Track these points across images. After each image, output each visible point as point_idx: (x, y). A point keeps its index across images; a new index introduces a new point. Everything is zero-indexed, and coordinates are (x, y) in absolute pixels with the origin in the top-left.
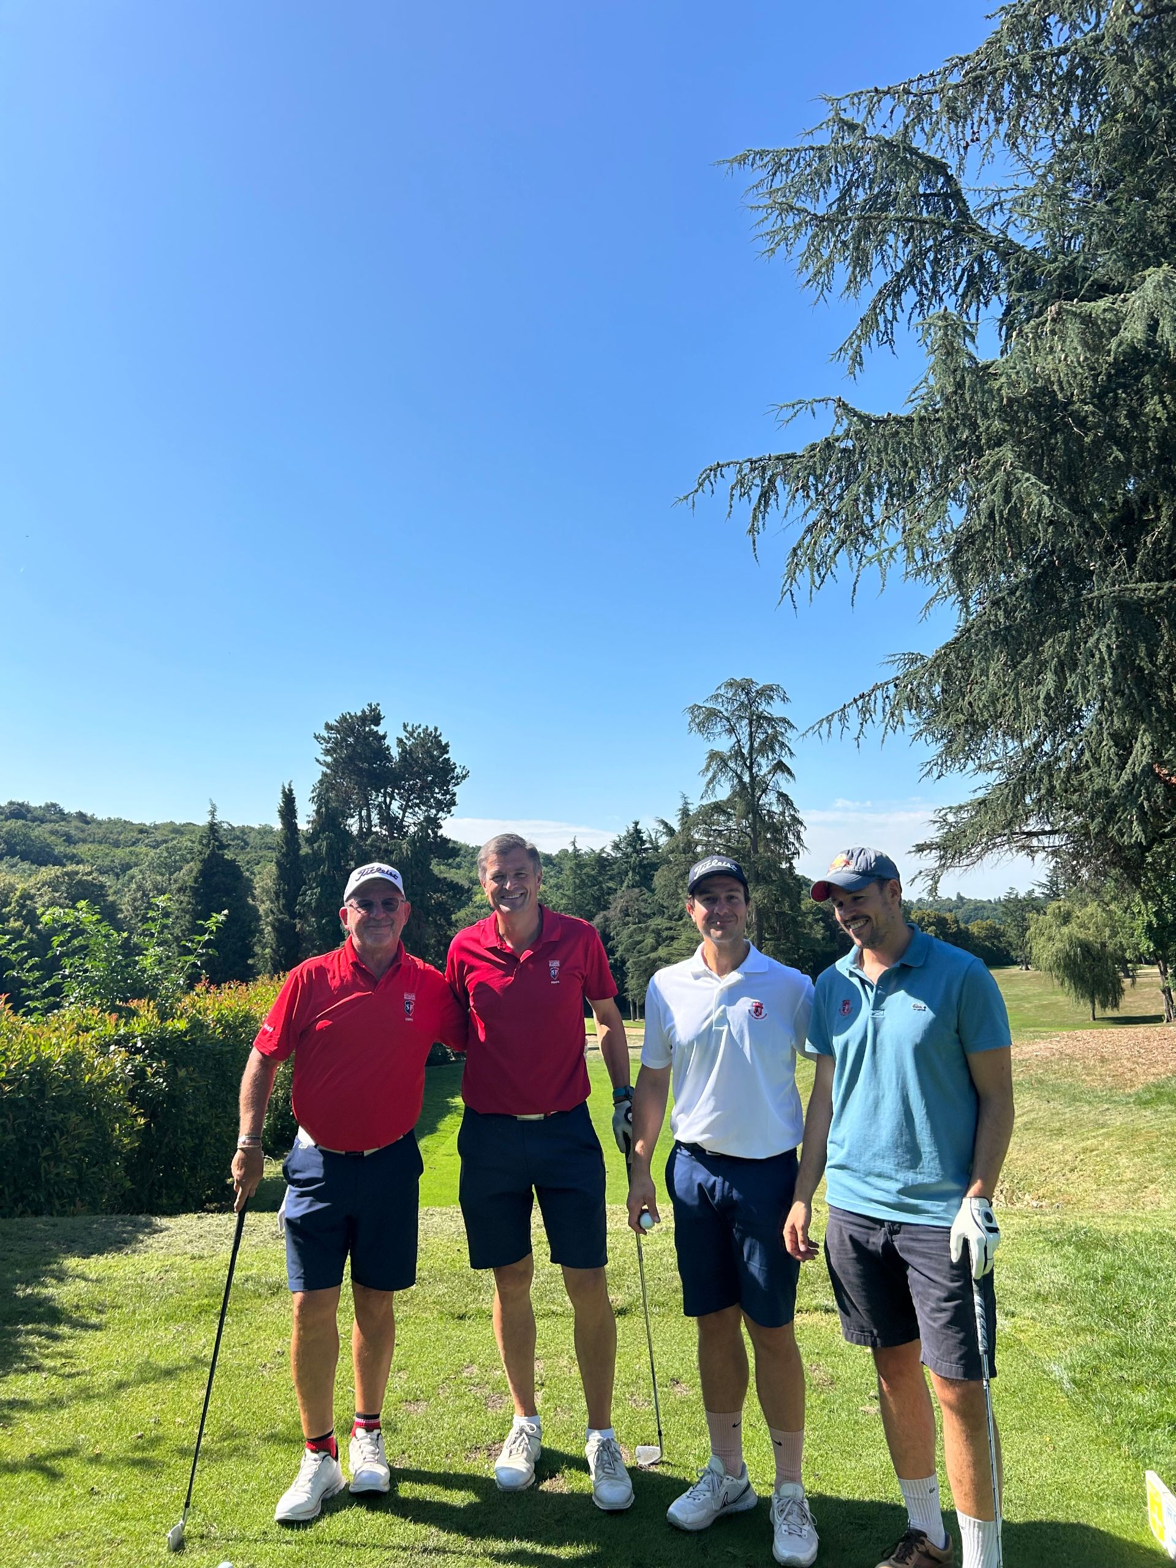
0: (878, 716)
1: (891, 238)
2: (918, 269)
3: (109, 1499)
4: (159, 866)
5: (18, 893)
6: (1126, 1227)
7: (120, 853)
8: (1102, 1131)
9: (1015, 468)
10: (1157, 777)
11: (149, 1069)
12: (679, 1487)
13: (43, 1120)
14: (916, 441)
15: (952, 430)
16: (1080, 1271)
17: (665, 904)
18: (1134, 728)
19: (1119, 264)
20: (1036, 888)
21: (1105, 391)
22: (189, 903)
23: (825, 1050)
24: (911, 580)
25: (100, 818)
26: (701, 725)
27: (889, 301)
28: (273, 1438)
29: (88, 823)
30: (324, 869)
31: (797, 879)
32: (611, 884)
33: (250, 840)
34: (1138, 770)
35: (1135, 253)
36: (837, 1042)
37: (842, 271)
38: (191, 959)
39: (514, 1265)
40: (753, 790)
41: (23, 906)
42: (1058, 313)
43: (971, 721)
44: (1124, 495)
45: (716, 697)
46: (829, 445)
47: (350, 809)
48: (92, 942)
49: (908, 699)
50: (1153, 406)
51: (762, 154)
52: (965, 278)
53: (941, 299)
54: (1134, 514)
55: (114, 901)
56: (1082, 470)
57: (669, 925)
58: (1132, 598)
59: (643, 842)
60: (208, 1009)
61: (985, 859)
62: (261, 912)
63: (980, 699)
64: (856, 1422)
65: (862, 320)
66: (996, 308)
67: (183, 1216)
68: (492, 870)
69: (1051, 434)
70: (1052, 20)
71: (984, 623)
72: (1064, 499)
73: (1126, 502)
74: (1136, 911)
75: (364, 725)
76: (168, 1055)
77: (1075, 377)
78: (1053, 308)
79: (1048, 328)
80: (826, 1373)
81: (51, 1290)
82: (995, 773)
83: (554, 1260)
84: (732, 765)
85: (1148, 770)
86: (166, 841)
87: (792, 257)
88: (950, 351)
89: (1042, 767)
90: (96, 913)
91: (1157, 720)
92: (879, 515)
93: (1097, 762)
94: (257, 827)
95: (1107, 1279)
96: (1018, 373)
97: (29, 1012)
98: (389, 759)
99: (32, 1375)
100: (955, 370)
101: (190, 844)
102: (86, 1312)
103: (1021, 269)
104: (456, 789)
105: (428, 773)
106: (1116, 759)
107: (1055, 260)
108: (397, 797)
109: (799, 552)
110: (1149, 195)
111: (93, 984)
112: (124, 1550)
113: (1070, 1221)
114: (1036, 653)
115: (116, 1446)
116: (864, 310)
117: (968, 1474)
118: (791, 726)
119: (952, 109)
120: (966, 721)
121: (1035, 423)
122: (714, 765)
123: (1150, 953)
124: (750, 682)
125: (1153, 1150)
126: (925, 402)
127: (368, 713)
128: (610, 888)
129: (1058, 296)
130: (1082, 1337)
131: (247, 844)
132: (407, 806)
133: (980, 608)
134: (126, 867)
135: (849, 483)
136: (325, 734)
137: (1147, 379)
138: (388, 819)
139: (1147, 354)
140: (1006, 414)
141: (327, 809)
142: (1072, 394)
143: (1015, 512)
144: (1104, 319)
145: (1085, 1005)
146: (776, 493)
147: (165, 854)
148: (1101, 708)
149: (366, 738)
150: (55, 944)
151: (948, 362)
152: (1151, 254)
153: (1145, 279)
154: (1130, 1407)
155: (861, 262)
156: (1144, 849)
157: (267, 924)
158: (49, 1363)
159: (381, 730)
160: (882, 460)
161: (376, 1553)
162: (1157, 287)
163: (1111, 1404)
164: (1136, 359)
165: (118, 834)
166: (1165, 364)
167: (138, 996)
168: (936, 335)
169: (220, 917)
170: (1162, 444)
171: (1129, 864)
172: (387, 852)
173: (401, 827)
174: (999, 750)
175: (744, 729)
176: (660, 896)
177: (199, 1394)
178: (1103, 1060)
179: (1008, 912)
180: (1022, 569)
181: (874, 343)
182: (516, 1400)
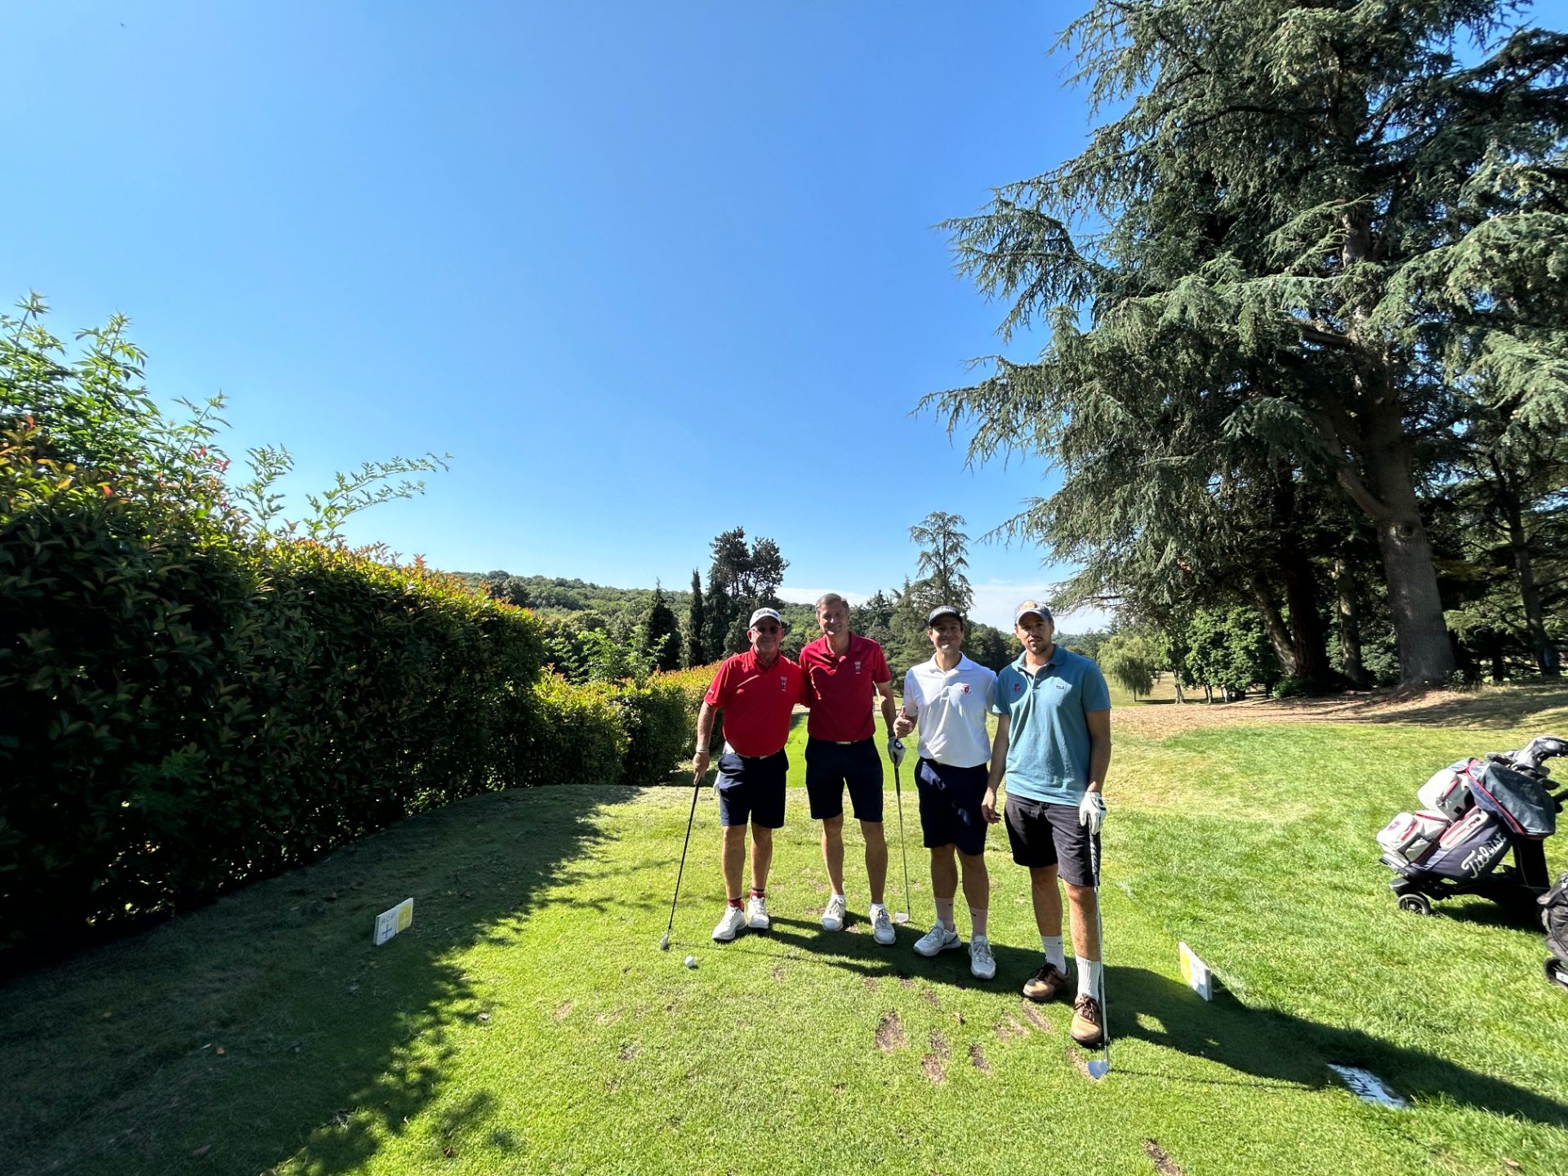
0: (1018, 533)
1: (1028, 265)
2: (1044, 282)
3: (630, 923)
4: (631, 611)
5: (562, 624)
6: (1159, 812)
7: (612, 604)
8: (1143, 761)
9: (1101, 393)
10: (1179, 566)
11: (632, 713)
12: (920, 935)
13: (583, 737)
14: (1043, 379)
15: (1064, 372)
16: (1135, 834)
17: (896, 635)
18: (1166, 539)
19: (1163, 275)
20: (1104, 628)
21: (1154, 348)
22: (648, 630)
23: (1005, 712)
24: (1038, 456)
25: (601, 587)
26: (917, 538)
27: (1027, 301)
28: (708, 898)
29: (596, 589)
30: (715, 614)
32: (866, 624)
33: (677, 599)
34: (1168, 562)
35: (1173, 269)
36: (1013, 706)
37: (1001, 283)
38: (652, 658)
39: (834, 818)
40: (945, 573)
41: (565, 631)
42: (1127, 305)
43: (1071, 535)
44: (1163, 407)
45: (926, 522)
46: (993, 382)
47: (728, 582)
48: (603, 649)
49: (1036, 524)
50: (1182, 356)
51: (955, 221)
52: (1071, 286)
53: (1057, 298)
54: (1169, 418)
55: (610, 629)
56: (1140, 393)
58: (1167, 465)
59: (884, 602)
60: (660, 684)
61: (1076, 612)
62: (683, 636)
63: (1077, 523)
65: (1011, 312)
66: (1089, 303)
68: (824, 612)
69: (1122, 373)
70: (1125, 135)
71: (1080, 480)
72: (1129, 410)
73: (1164, 411)
74: (1162, 641)
75: (735, 538)
76: (641, 707)
77: (1137, 340)
78: (1125, 302)
79: (1121, 313)
81: (593, 820)
82: (1084, 564)
83: (856, 816)
84: (933, 559)
85: (1174, 563)
86: (634, 599)
87: (972, 277)
88: (1064, 328)
89: (1111, 561)
90: (604, 634)
91: (1181, 534)
92: (1021, 422)
93: (1144, 558)
94: (680, 592)
95: (1151, 840)
96: (1103, 339)
97: (573, 683)
98: (748, 555)
99: (588, 861)
100: (1067, 338)
101: (646, 600)
102: (611, 832)
103: (1105, 280)
104: (783, 572)
105: (768, 563)
106: (1155, 556)
107: (1125, 274)
108: (752, 576)
109: (976, 442)
110: (1181, 234)
111: (604, 670)
112: (639, 948)
113: (1128, 808)
114: (1111, 497)
115: (632, 898)
116: (1013, 306)
117: (1083, 936)
118: (967, 538)
119: (1065, 191)
120: (1068, 535)
121: (1113, 367)
122: (924, 560)
123: (1169, 665)
124: (944, 514)
125: (1173, 772)
126: (1049, 357)
127: (737, 532)
128: (866, 626)
129: (1127, 295)
130: (1137, 869)
131: (675, 600)
132: (757, 581)
133: (1077, 472)
134: (615, 612)
135: (1004, 403)
136: (715, 543)
137: (1179, 340)
138: (747, 588)
139: (1180, 326)
140: (1096, 362)
141: (716, 582)
142: (1134, 350)
143: (1100, 417)
144: (1154, 307)
145: (1130, 693)
146: (963, 409)
147: (634, 605)
148: (1147, 528)
149: (736, 545)
150: (585, 649)
151: (1063, 333)
152: (1182, 268)
153: (1179, 283)
154: (1167, 908)
155: (1011, 279)
156: (1169, 606)
157: (686, 642)
158: (595, 855)
159: (743, 540)
160: (1023, 390)
161: (764, 957)
162: (1188, 287)
163: (1155, 905)
164: (1173, 329)
165: (609, 595)
166: (1190, 332)
167: (626, 677)
168: (1056, 319)
169: (667, 637)
170: (1187, 378)
171: (1160, 615)
172: (748, 605)
173: (754, 592)
174: (1086, 551)
175: (940, 540)
176: (893, 631)
177: (670, 875)
178: (1143, 723)
179: (1087, 642)
180: (1102, 450)
181: (1018, 324)
182: (832, 886)
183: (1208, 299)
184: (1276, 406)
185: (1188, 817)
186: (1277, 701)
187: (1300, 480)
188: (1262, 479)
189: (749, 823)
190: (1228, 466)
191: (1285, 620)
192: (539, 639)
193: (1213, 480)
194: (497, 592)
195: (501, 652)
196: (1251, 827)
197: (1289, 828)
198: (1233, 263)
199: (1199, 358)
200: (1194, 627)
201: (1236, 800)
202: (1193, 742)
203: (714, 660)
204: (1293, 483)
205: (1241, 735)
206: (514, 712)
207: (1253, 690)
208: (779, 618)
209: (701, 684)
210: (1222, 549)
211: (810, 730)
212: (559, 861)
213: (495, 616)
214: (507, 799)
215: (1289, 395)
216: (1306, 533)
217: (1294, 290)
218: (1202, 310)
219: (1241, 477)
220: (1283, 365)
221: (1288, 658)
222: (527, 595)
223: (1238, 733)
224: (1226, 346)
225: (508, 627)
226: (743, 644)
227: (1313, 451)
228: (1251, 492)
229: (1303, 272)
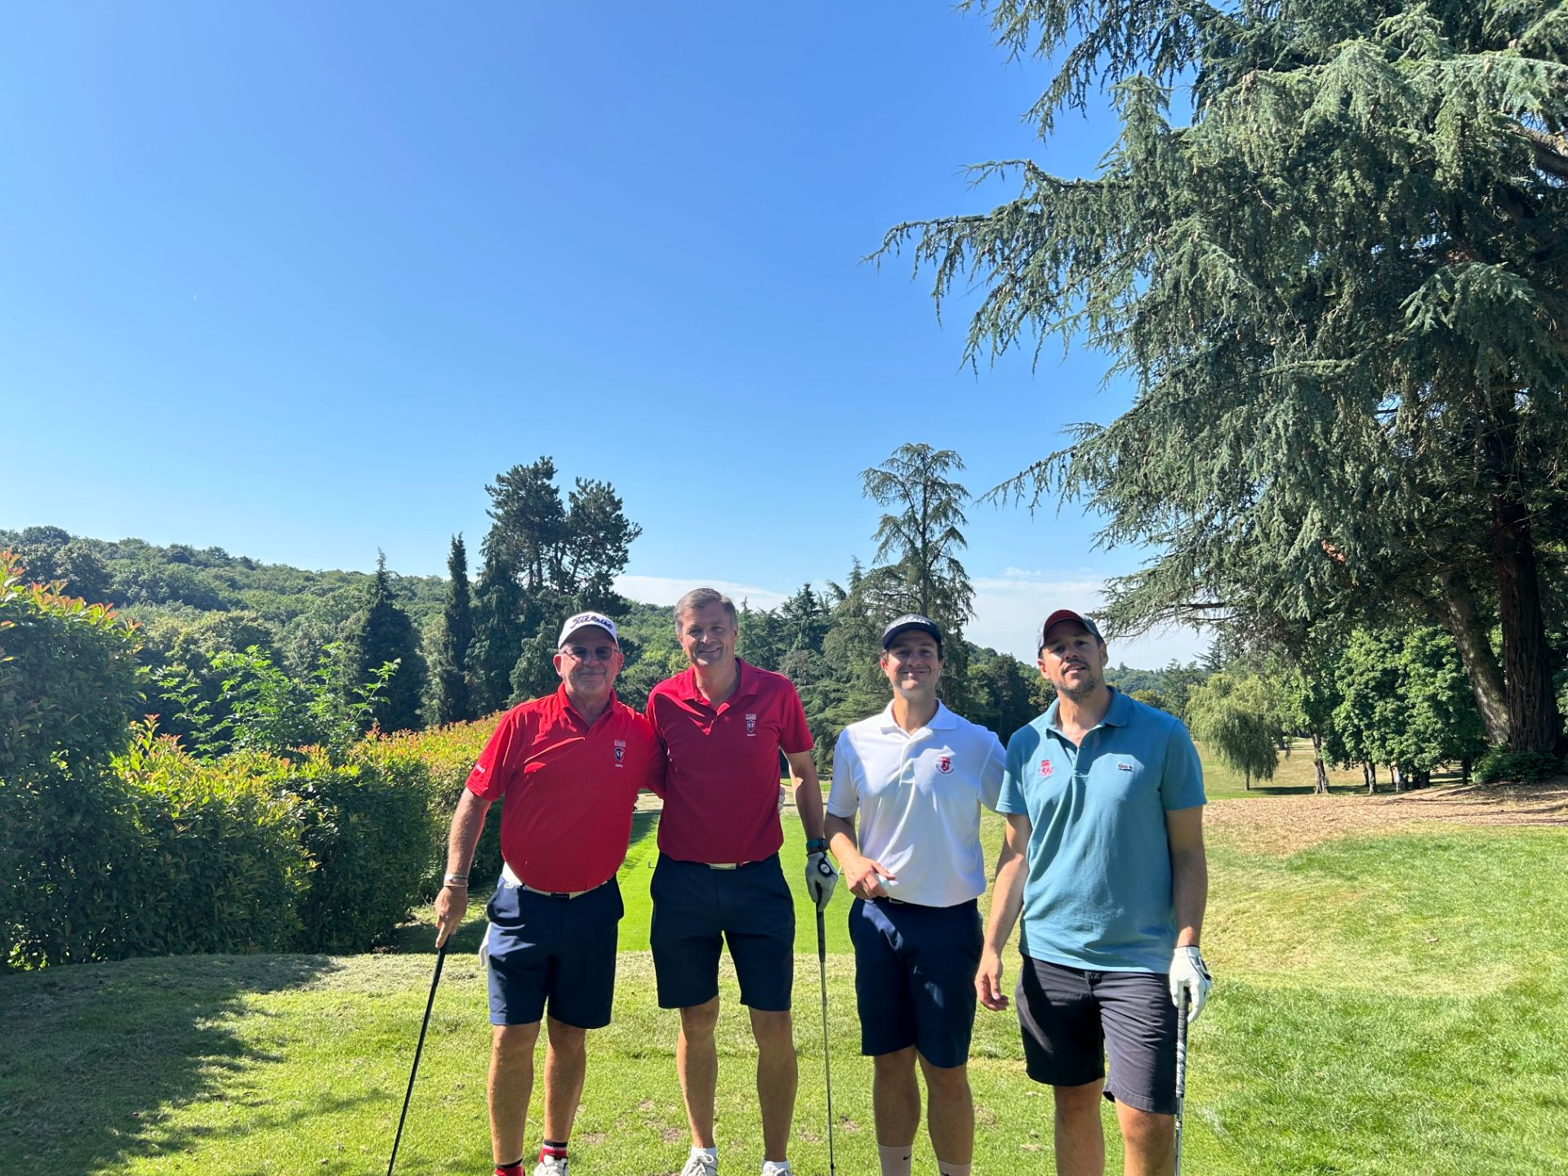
0: (1053, 486)
2: (1113, 30)
4: (325, 614)
5: (181, 638)
6: (1275, 984)
7: (286, 600)
8: (1254, 894)
9: (1202, 239)
10: (1325, 553)
11: (320, 814)
13: (216, 861)
14: (1104, 208)
15: (1141, 198)
16: (1232, 1023)
17: (834, 666)
18: (1305, 504)
19: (1316, 34)
20: (1198, 660)
21: (1295, 164)
22: (357, 652)
24: (1092, 349)
25: (265, 564)
26: (876, 489)
27: (1083, 63)
29: (253, 569)
30: (493, 621)
31: (963, 644)
32: (780, 646)
33: (418, 591)
34: (1306, 546)
35: (1331, 24)
37: (1037, 28)
38: (363, 706)
39: (702, 1006)
40: (925, 556)
41: (187, 651)
42: (1253, 83)
43: (1145, 492)
44: (1308, 270)
45: (892, 461)
46: (1017, 209)
47: (520, 562)
48: (263, 687)
49: (1085, 469)
50: (1341, 181)
52: (1160, 42)
53: (1135, 63)
54: (1316, 290)
55: (280, 648)
56: (1268, 243)
57: (837, 687)
58: (1310, 374)
59: (814, 605)
60: (379, 756)
61: (1151, 629)
62: (429, 663)
63: (1155, 471)
64: (1017, 1158)
65: (1054, 81)
66: (1190, 75)
67: (359, 956)
68: (688, 624)
69: (1239, 206)
71: (1163, 395)
72: (1249, 273)
73: (1309, 277)
74: (1294, 685)
75: (536, 478)
76: (339, 801)
77: (1266, 149)
78: (1249, 77)
79: (1242, 97)
80: (989, 1113)
81: (230, 1024)
82: (1166, 546)
83: (743, 1001)
84: (905, 530)
85: (1317, 547)
86: (332, 590)
87: (986, 11)
88: (1143, 118)
89: (1213, 541)
90: (267, 658)
91: (1329, 497)
92: (1064, 285)
93: (1267, 536)
94: (425, 578)
95: (1258, 1031)
96: (1209, 142)
97: (199, 755)
98: (561, 513)
99: (216, 1104)
100: (1147, 137)
101: (357, 593)
102: (267, 1045)
103: (1217, 36)
104: (628, 546)
105: (601, 528)
106: (1285, 535)
107: (1252, 27)
108: (569, 553)
109: (983, 317)
111: (263, 729)
114: (1213, 426)
115: (301, 1171)
116: (1057, 72)
118: (965, 493)
120: (1140, 493)
121: (1224, 194)
122: (887, 531)
123: (1305, 727)
124: (926, 447)
125: (1302, 913)
126: (1115, 169)
127: (540, 466)
128: (779, 650)
129: (1254, 66)
130: (1232, 1084)
131: (415, 595)
132: (579, 562)
133: (1159, 380)
134: (292, 614)
135: (1035, 249)
136: (496, 486)
137: (1337, 153)
138: (558, 574)
139: (1339, 128)
140: (1196, 184)
141: (498, 562)
142: (1262, 167)
143: (1200, 284)
144: (1298, 91)
145: (1240, 775)
146: (962, 256)
147: (332, 603)
148: (1274, 484)
149: (538, 492)
150: (226, 687)
151: (1141, 128)
152: (1347, 25)
153: (1339, 50)
154: (1278, 1150)
155: (1056, 21)
156: (1307, 624)
157: (435, 675)
158: (231, 1092)
159: (553, 484)
160: (1069, 227)
162: (1353, 60)
163: (1258, 1146)
164: (1328, 134)
165: (283, 581)
166: (1357, 140)
167: (310, 742)
168: (1130, 100)
169: (392, 666)
170: (1349, 220)
171: (1293, 638)
172: (558, 607)
173: (572, 583)
174: (1171, 522)
175: (918, 494)
176: (829, 658)
177: (381, 1124)
178: (1258, 827)
179: (1170, 683)
180: (1203, 342)
181: (1066, 105)
182: (694, 1133)
183: (1386, 86)
184: (1490, 279)
185: (1323, 991)
186: (1478, 789)
187: (1526, 409)
188: (1466, 405)
189: (544, 1021)
190: (1410, 380)
191: (1496, 651)
192: (125, 667)
193: (1387, 403)
194: (38, 571)
195: (43, 692)
196: (1423, 1005)
197: (1483, 1007)
198: (1428, 24)
199: (1369, 187)
200: (1349, 660)
201: (1402, 961)
202: (1338, 861)
203: (489, 711)
204: (1515, 413)
205: (1416, 847)
206: (71, 812)
207: (1442, 771)
208: (615, 632)
209: (462, 756)
210: (1396, 524)
211: (662, 842)
212: (156, 1106)
213: (31, 618)
214: (49, 987)
215: (1511, 261)
216: (1532, 501)
217: (1521, 80)
218: (1377, 102)
219: (1432, 401)
220: (1505, 209)
221: (1498, 716)
222: (106, 579)
223: (1412, 844)
224: (1413, 170)
225: (59, 641)
226: (547, 679)
227: (1548, 361)
228: (1446, 425)
229: (1535, 51)
